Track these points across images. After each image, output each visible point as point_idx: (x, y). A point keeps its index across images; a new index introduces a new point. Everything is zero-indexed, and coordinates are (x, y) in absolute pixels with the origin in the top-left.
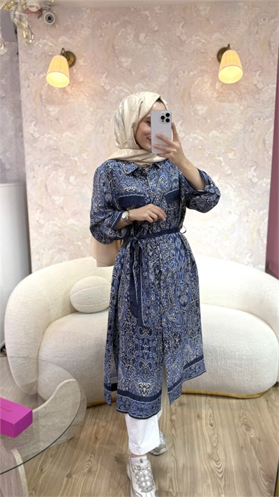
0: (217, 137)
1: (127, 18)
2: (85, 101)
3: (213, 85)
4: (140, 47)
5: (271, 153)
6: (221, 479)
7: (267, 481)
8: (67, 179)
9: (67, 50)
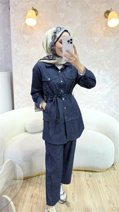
0: (103, 52)
4: (68, 8)
9: (34, 8)
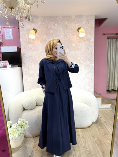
0: (78, 53)
1: (51, 19)
2: (40, 43)
3: (77, 38)
4: (55, 27)
5: (94, 57)
6: (88, 154)
7: (102, 153)
8: (35, 65)
9: (34, 28)
